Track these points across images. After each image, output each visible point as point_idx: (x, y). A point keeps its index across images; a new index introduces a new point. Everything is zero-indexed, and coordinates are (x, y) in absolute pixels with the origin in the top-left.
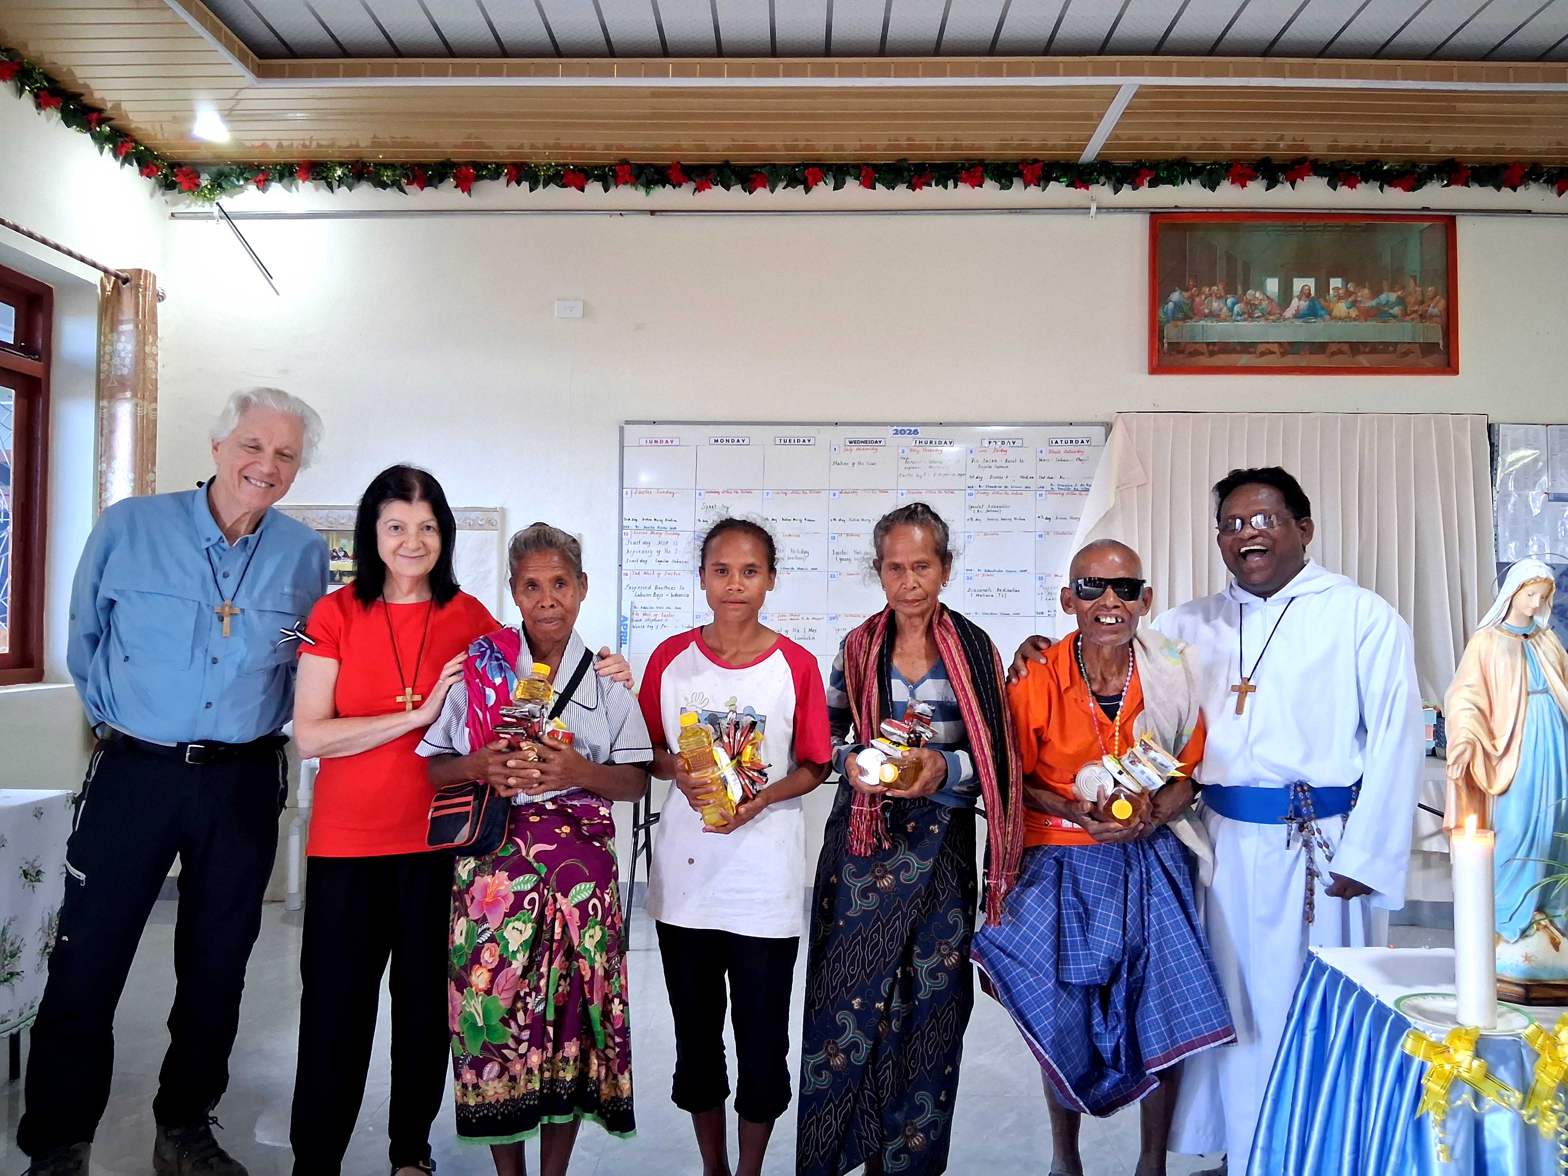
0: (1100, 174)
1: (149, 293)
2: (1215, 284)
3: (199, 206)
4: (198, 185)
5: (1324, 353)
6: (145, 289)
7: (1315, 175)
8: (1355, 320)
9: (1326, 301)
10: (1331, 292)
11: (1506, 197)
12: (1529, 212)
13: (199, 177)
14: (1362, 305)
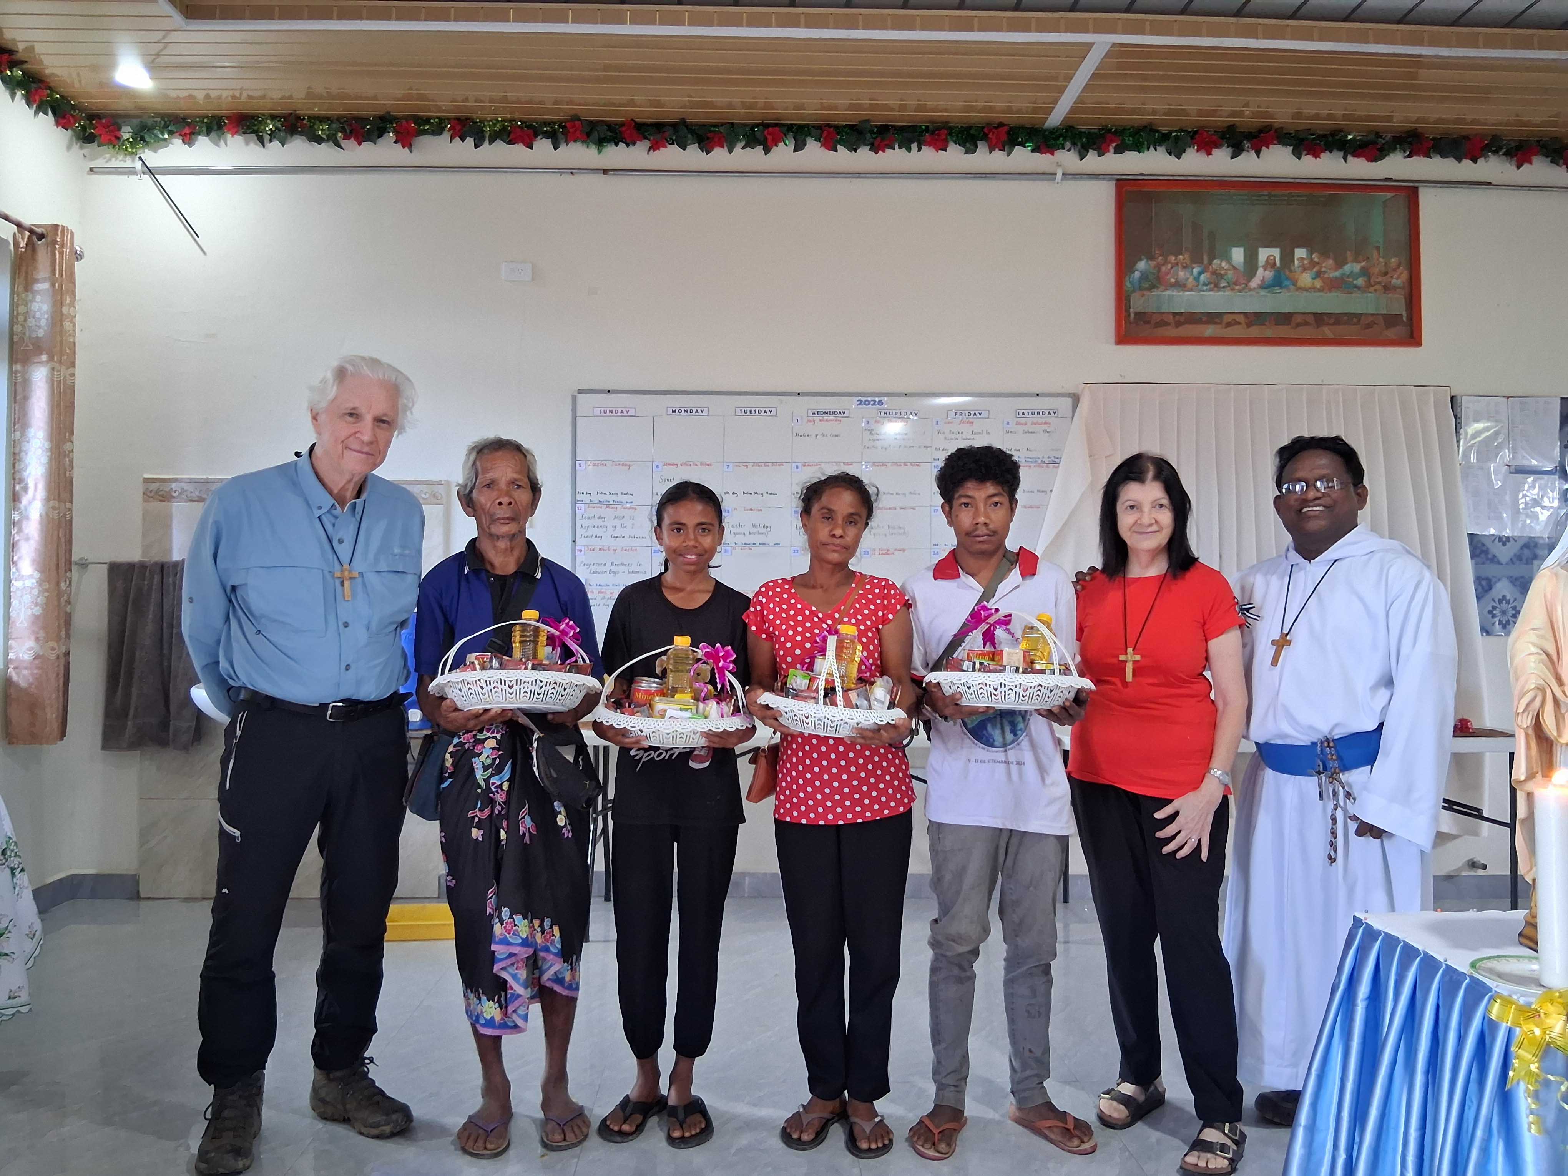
0: (1065, 139)
1: (67, 251)
2: (1181, 254)
3: (120, 161)
4: (118, 138)
5: (1289, 324)
6: (62, 246)
7: (1279, 143)
8: (1319, 290)
9: (1291, 271)
10: (1296, 262)
11: (1466, 169)
12: (1490, 184)
13: (120, 129)
14: (1326, 276)
